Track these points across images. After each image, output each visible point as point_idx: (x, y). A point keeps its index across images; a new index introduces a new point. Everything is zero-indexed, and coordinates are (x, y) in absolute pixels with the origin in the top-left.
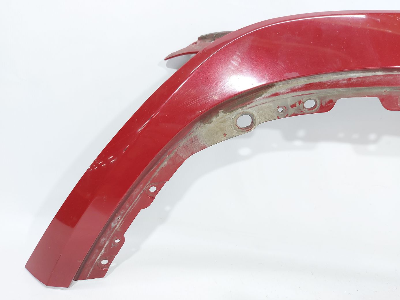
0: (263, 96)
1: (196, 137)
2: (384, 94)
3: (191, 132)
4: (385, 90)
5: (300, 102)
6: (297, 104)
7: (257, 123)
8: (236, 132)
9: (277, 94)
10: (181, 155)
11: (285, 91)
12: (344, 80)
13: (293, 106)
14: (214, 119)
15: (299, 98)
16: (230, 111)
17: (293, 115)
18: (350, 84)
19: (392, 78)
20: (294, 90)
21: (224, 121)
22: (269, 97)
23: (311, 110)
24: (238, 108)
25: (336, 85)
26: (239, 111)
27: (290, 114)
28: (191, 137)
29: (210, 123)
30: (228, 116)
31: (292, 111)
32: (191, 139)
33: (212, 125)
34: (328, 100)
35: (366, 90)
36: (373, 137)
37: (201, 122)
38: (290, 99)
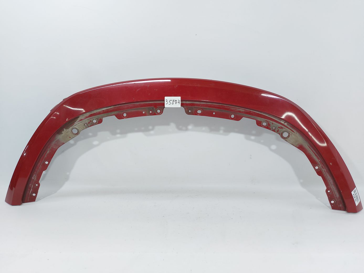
0: (77, 121)
1: (58, 140)
2: (116, 114)
3: (55, 138)
4: (116, 113)
5: (91, 121)
6: (90, 122)
7: (80, 131)
8: (74, 136)
9: (81, 120)
10: (55, 148)
11: (84, 118)
12: (102, 111)
13: (89, 123)
14: (63, 132)
15: (90, 120)
16: (68, 129)
17: (91, 126)
18: (104, 112)
19: (117, 108)
20: (86, 117)
21: (67, 132)
22: (79, 121)
23: (96, 124)
24: (70, 127)
25: (99, 113)
26: (71, 128)
27: (89, 126)
28: (56, 140)
29: (62, 134)
30: (68, 130)
31: (89, 125)
32: (56, 141)
33: (63, 134)
34: (99, 119)
35: (110, 114)
36: (150, 127)
37: (58, 134)
38: (87, 121)
